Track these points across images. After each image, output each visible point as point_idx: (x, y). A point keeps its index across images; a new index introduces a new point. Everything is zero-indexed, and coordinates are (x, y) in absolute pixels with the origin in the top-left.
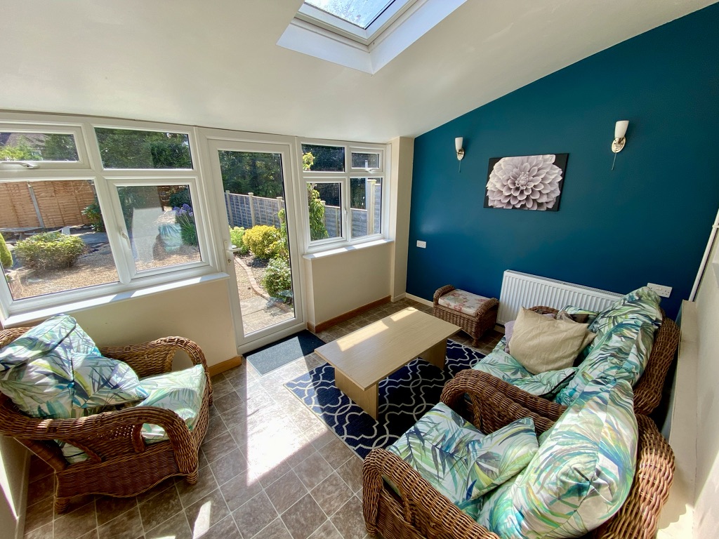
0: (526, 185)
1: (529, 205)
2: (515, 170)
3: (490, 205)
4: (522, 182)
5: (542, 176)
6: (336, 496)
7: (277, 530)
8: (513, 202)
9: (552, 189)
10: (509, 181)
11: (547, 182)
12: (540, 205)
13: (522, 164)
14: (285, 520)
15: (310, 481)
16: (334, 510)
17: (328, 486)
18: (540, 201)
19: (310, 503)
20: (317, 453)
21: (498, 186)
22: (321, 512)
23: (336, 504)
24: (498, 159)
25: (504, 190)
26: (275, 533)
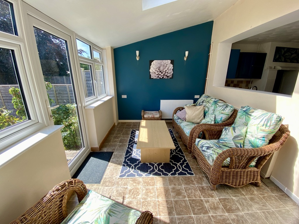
0: (163, 70)
1: (165, 77)
2: (159, 65)
3: (152, 78)
4: (162, 69)
5: (168, 67)
6: (194, 192)
7: (199, 219)
8: (160, 76)
9: (171, 71)
10: (157, 69)
11: (169, 69)
12: (168, 77)
13: (161, 63)
14: (196, 214)
15: (183, 196)
16: (200, 195)
17: (188, 191)
18: (168, 75)
19: (193, 201)
20: (170, 187)
21: (154, 71)
22: (198, 200)
23: (198, 193)
24: (153, 61)
25: (156, 72)
26: (200, 221)
